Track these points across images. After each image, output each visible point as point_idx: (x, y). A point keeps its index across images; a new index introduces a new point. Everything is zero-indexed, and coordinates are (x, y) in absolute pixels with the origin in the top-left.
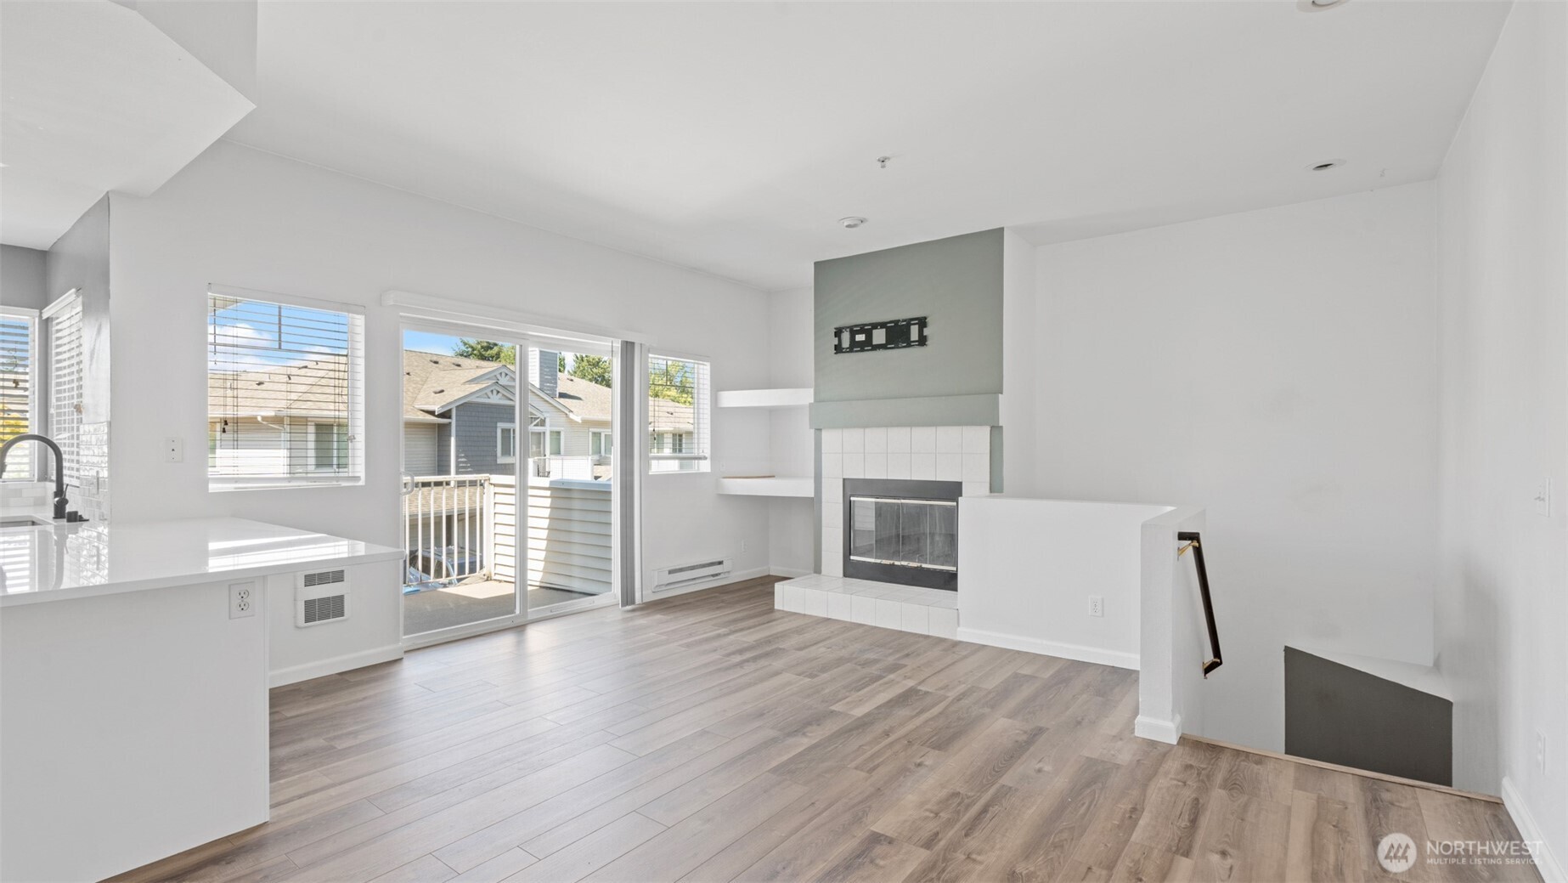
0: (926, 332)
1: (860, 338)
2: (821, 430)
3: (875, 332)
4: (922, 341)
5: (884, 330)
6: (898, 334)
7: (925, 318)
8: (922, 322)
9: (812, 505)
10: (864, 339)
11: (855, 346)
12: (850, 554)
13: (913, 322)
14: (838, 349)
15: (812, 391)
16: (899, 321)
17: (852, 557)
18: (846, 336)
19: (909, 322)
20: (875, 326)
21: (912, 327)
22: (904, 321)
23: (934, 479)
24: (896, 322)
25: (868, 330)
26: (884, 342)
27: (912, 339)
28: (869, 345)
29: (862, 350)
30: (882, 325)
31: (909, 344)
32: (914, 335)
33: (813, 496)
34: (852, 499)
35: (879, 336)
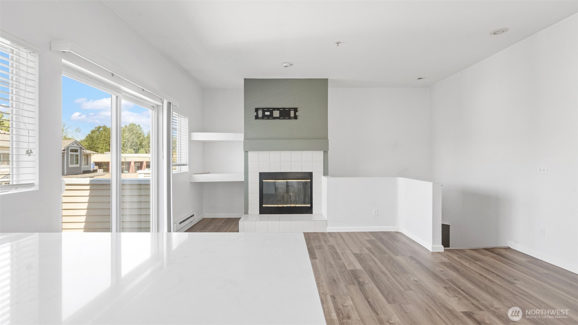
0: (297, 114)
1: (267, 113)
2: (248, 152)
3: (274, 112)
4: (296, 117)
5: (279, 111)
6: (285, 114)
7: (297, 108)
8: (296, 110)
9: (244, 185)
10: (269, 114)
11: (264, 117)
12: (263, 205)
13: (291, 109)
14: (257, 117)
15: (243, 135)
16: (286, 108)
17: (264, 206)
18: (260, 113)
19: (290, 109)
20: (274, 109)
21: (291, 111)
22: (288, 108)
23: (301, 171)
24: (284, 109)
25: (271, 110)
26: (279, 116)
27: (291, 116)
28: (271, 117)
29: (268, 119)
30: (278, 109)
31: (290, 118)
32: (292, 114)
33: (244, 180)
34: (264, 181)
35: (276, 114)
